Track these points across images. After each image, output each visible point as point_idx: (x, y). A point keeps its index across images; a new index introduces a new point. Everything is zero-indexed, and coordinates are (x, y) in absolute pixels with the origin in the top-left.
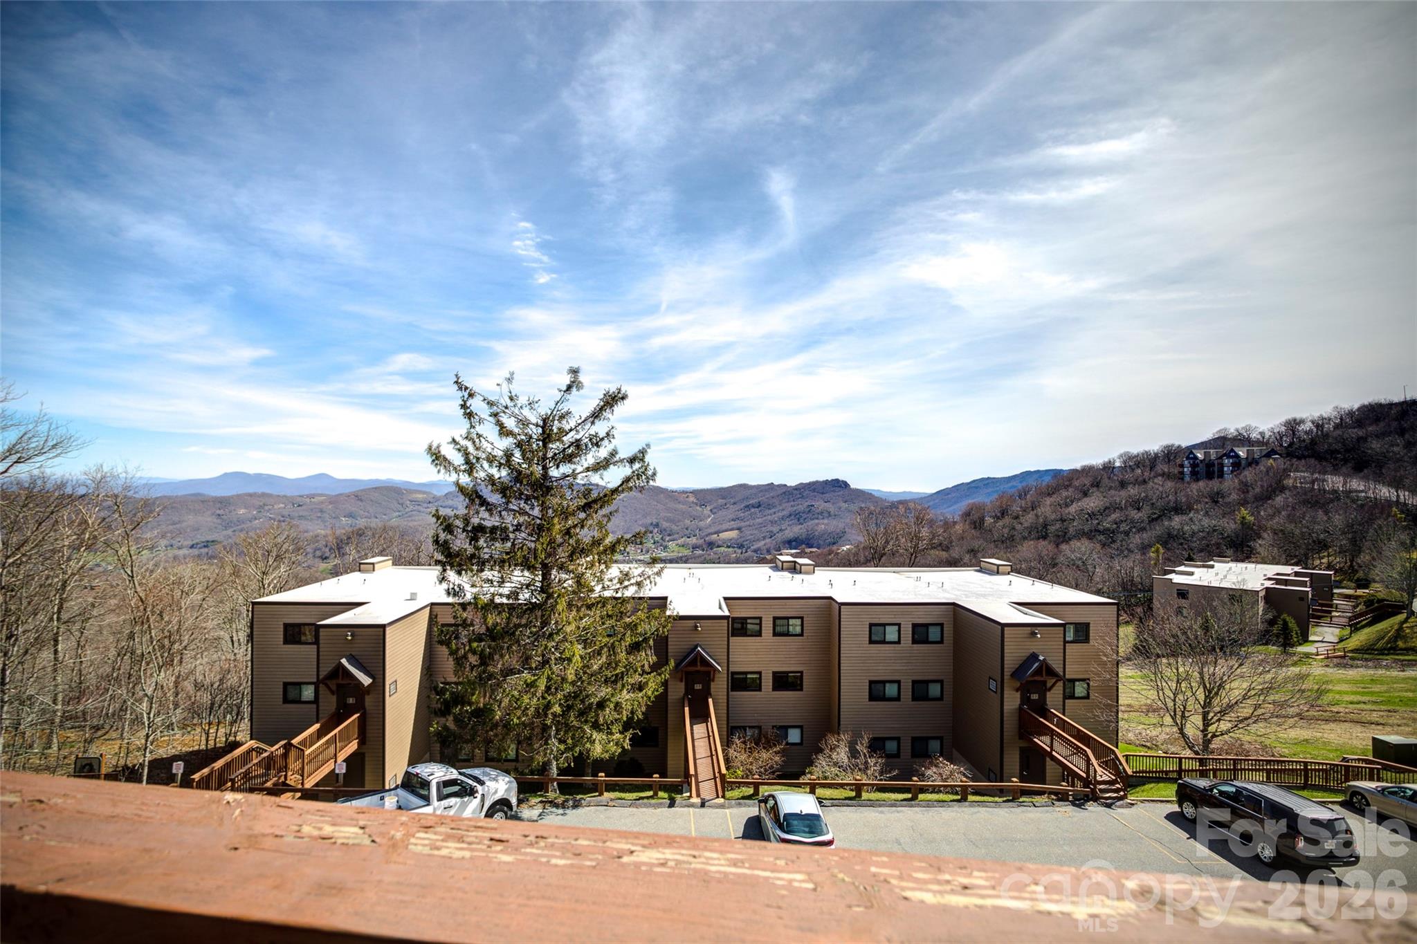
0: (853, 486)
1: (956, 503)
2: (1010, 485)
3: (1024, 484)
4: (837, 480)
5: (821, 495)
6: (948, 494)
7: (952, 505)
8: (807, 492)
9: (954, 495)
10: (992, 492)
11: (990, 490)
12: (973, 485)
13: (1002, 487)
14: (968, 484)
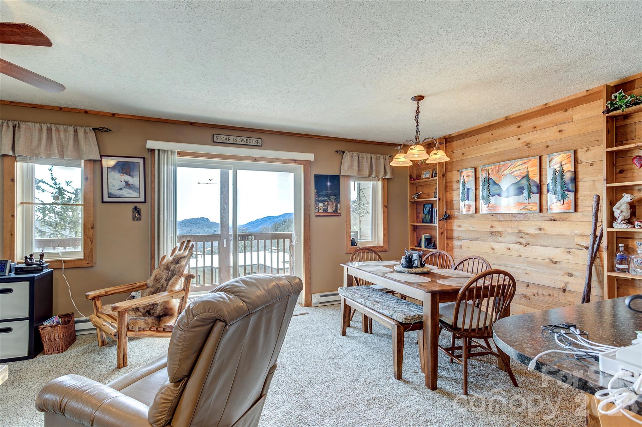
0: (211, 221)
1: (257, 227)
2: (279, 219)
3: (284, 218)
4: (203, 218)
5: (195, 225)
6: (254, 223)
7: (255, 228)
8: (188, 224)
9: (256, 224)
10: (272, 222)
11: (271, 221)
12: (264, 219)
13: (275, 220)
14: (262, 219)
